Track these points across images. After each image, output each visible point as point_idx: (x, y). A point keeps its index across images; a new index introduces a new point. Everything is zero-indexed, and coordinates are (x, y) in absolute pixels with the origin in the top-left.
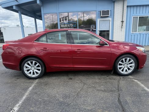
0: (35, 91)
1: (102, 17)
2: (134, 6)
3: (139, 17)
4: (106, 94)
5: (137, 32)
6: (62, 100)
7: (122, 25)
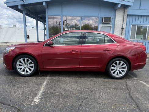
0: (50, 86)
1: (103, 23)
2: (133, 15)
3: (137, 25)
4: (117, 91)
5: (135, 40)
6: (78, 94)
7: (122, 32)
